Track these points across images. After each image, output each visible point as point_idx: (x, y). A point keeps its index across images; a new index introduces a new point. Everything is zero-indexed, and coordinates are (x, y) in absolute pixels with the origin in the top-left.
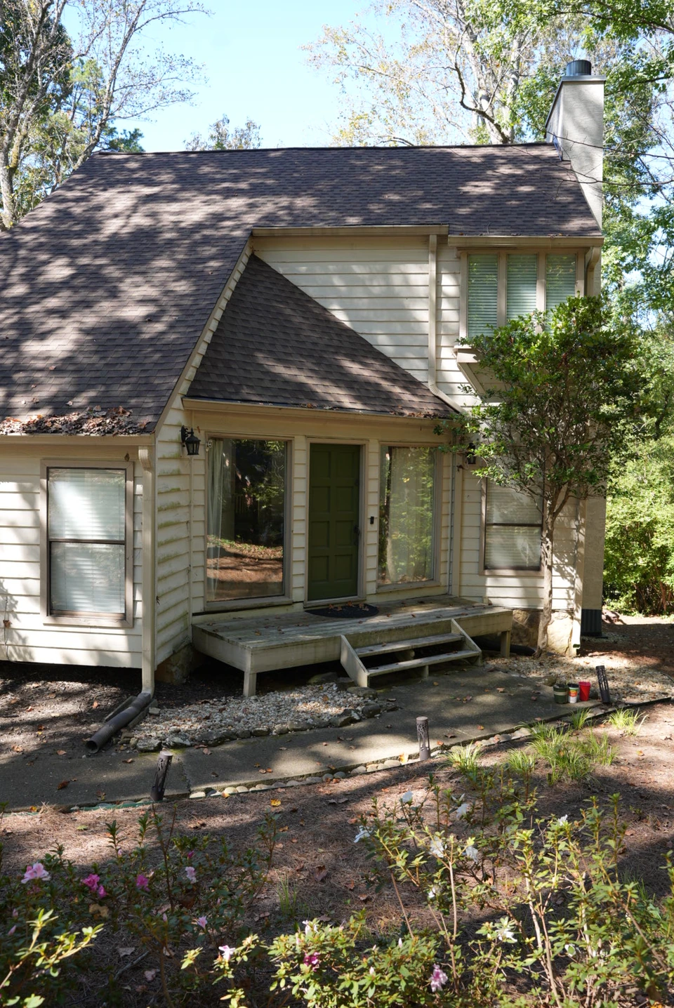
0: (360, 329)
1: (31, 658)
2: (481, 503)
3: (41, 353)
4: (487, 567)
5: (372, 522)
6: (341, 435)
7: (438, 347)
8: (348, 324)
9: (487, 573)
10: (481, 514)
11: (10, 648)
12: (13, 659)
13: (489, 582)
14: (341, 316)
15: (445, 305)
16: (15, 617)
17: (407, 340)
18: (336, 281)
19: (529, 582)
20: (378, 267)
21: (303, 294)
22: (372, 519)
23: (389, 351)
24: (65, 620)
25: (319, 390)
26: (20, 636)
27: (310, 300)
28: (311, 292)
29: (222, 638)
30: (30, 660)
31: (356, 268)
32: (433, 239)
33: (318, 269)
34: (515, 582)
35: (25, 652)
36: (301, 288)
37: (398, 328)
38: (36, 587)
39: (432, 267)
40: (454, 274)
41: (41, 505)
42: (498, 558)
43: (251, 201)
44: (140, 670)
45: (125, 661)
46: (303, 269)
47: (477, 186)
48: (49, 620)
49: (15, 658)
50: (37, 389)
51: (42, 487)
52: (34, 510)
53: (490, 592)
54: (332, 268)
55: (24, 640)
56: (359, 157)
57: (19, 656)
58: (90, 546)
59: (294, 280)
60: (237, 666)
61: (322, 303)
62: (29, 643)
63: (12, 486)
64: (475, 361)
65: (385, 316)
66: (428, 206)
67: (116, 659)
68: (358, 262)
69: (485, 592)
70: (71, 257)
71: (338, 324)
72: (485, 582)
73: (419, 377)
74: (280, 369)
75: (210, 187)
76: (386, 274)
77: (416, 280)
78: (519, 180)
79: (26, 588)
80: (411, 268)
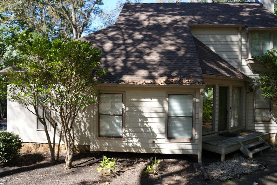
0: (219, 53)
1: (161, 152)
2: (253, 103)
3: (151, 60)
4: (255, 121)
5: (230, 109)
6: (225, 84)
7: (241, 59)
8: (215, 52)
9: (255, 123)
10: (253, 106)
11: (154, 149)
12: (155, 153)
13: (256, 125)
14: (213, 50)
15: (243, 47)
16: (156, 139)
17: (232, 57)
18: (212, 40)
19: (267, 125)
20: (223, 36)
21: (202, 43)
22: (231, 108)
23: (227, 60)
24: (172, 140)
25: (220, 71)
26: (157, 146)
27: (204, 45)
28: (204, 43)
29: (210, 144)
30: (160, 153)
31: (217, 36)
32: (240, 28)
33: (206, 36)
34: (262, 125)
35: (159, 150)
36: (202, 42)
37: (229, 53)
38: (163, 130)
39: (240, 36)
40: (245, 38)
41: (166, 106)
42: (258, 118)
43: (182, 17)
44: (198, 155)
45: (191, 152)
46: (202, 36)
47: (243, 14)
48: (167, 140)
49: (156, 152)
50: (158, 71)
51: (166, 100)
52: (163, 107)
53: (256, 128)
54: (210, 36)
55: (159, 147)
56: (203, 5)
57: (157, 151)
58: (180, 118)
59: (200, 40)
60: (218, 152)
61: (207, 46)
62: (161, 147)
63: (156, 100)
64: (254, 63)
65: (226, 50)
66: (234, 19)
67: (188, 152)
68: (218, 35)
69: (254, 128)
70: (140, 32)
71: (212, 52)
72: (254, 125)
73: (236, 67)
74: (210, 65)
75: (167, 13)
76: (225, 38)
77: (234, 40)
78: (254, 12)
79: (160, 131)
80: (233, 36)
